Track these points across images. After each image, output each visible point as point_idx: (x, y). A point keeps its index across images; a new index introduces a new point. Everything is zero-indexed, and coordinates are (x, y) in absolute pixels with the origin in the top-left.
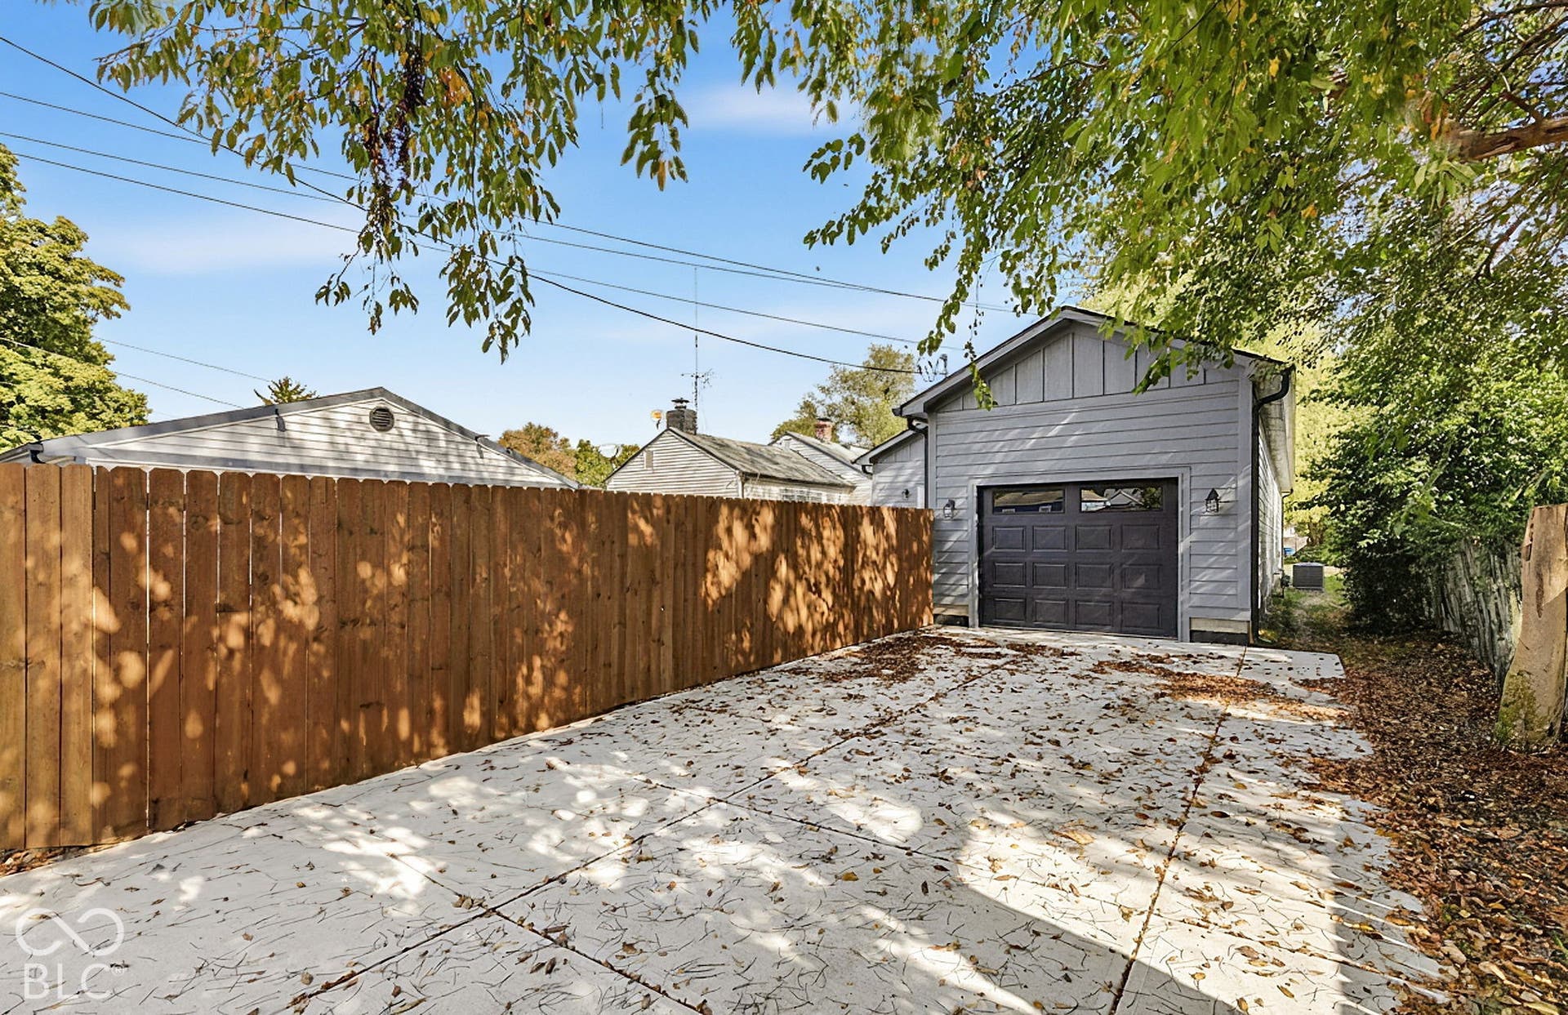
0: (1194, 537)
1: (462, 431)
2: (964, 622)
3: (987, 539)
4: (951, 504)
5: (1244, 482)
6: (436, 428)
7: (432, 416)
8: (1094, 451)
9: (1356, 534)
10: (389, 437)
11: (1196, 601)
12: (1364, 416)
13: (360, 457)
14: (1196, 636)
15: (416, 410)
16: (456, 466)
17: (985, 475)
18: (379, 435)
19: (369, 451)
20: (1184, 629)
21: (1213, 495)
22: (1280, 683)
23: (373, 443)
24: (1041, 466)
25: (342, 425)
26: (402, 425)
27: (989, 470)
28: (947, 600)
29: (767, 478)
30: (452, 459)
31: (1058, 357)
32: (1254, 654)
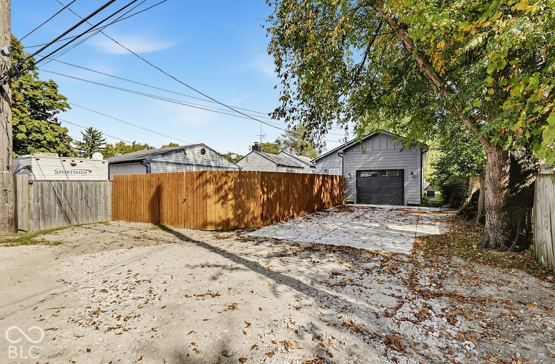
0: (408, 182)
1: (219, 154)
2: (353, 203)
3: (358, 183)
4: (350, 174)
5: (419, 170)
6: (214, 154)
7: (213, 151)
8: (385, 163)
9: (442, 182)
10: (205, 156)
11: (408, 197)
12: (444, 155)
13: (199, 162)
14: (408, 205)
15: (211, 149)
16: (218, 163)
17: (359, 167)
18: (203, 156)
19: (201, 160)
20: (405, 204)
21: (412, 173)
22: (428, 212)
23: (202, 158)
24: (372, 166)
25: (196, 153)
26: (207, 153)
27: (360, 166)
28: (348, 198)
29: (283, 166)
30: (217, 161)
31: (376, 141)
32: (421, 208)
